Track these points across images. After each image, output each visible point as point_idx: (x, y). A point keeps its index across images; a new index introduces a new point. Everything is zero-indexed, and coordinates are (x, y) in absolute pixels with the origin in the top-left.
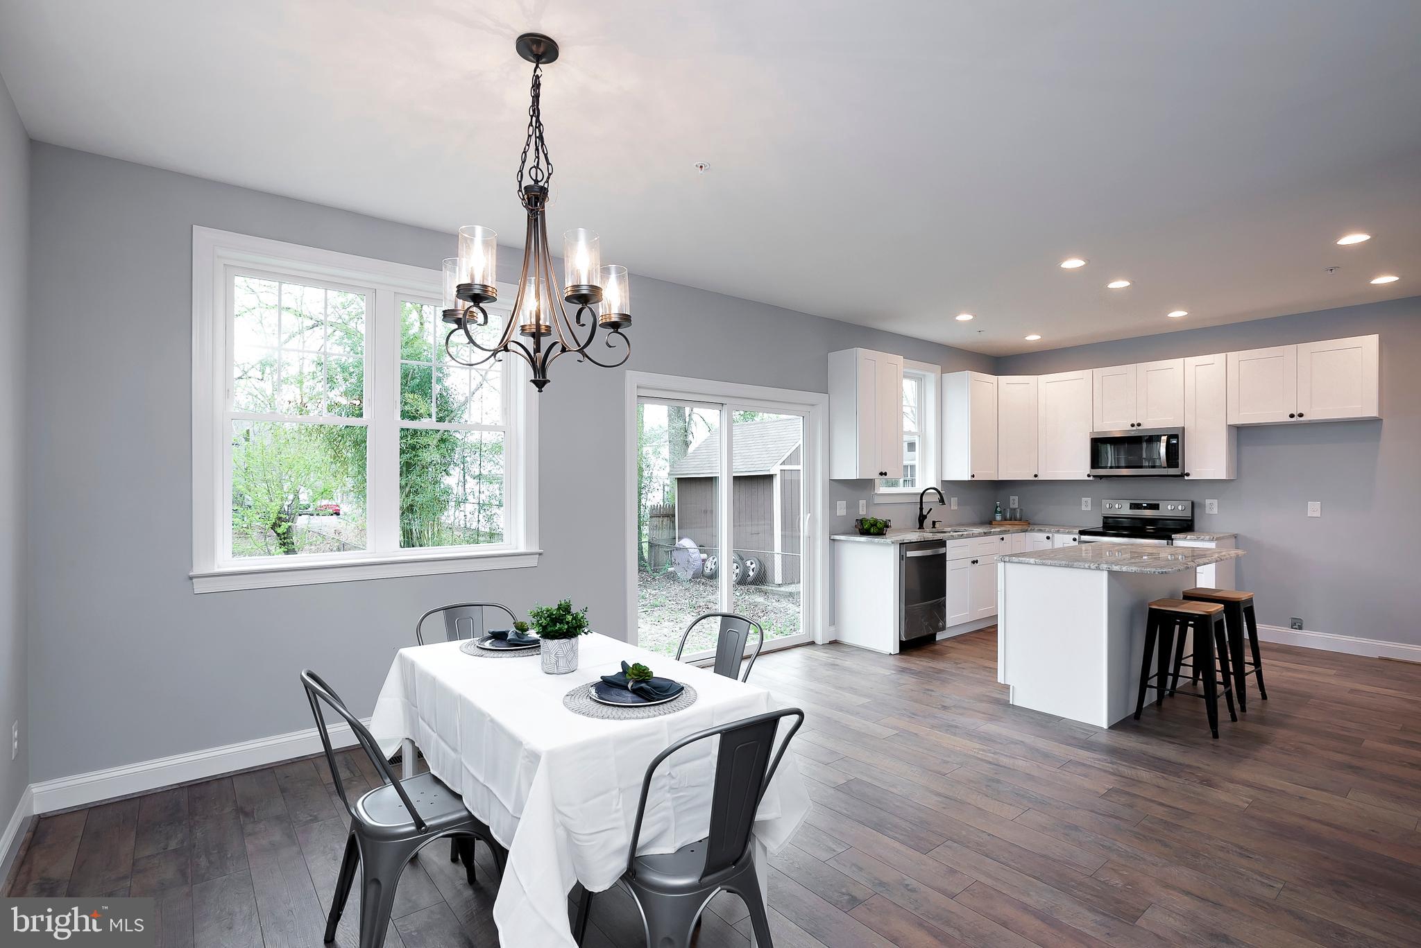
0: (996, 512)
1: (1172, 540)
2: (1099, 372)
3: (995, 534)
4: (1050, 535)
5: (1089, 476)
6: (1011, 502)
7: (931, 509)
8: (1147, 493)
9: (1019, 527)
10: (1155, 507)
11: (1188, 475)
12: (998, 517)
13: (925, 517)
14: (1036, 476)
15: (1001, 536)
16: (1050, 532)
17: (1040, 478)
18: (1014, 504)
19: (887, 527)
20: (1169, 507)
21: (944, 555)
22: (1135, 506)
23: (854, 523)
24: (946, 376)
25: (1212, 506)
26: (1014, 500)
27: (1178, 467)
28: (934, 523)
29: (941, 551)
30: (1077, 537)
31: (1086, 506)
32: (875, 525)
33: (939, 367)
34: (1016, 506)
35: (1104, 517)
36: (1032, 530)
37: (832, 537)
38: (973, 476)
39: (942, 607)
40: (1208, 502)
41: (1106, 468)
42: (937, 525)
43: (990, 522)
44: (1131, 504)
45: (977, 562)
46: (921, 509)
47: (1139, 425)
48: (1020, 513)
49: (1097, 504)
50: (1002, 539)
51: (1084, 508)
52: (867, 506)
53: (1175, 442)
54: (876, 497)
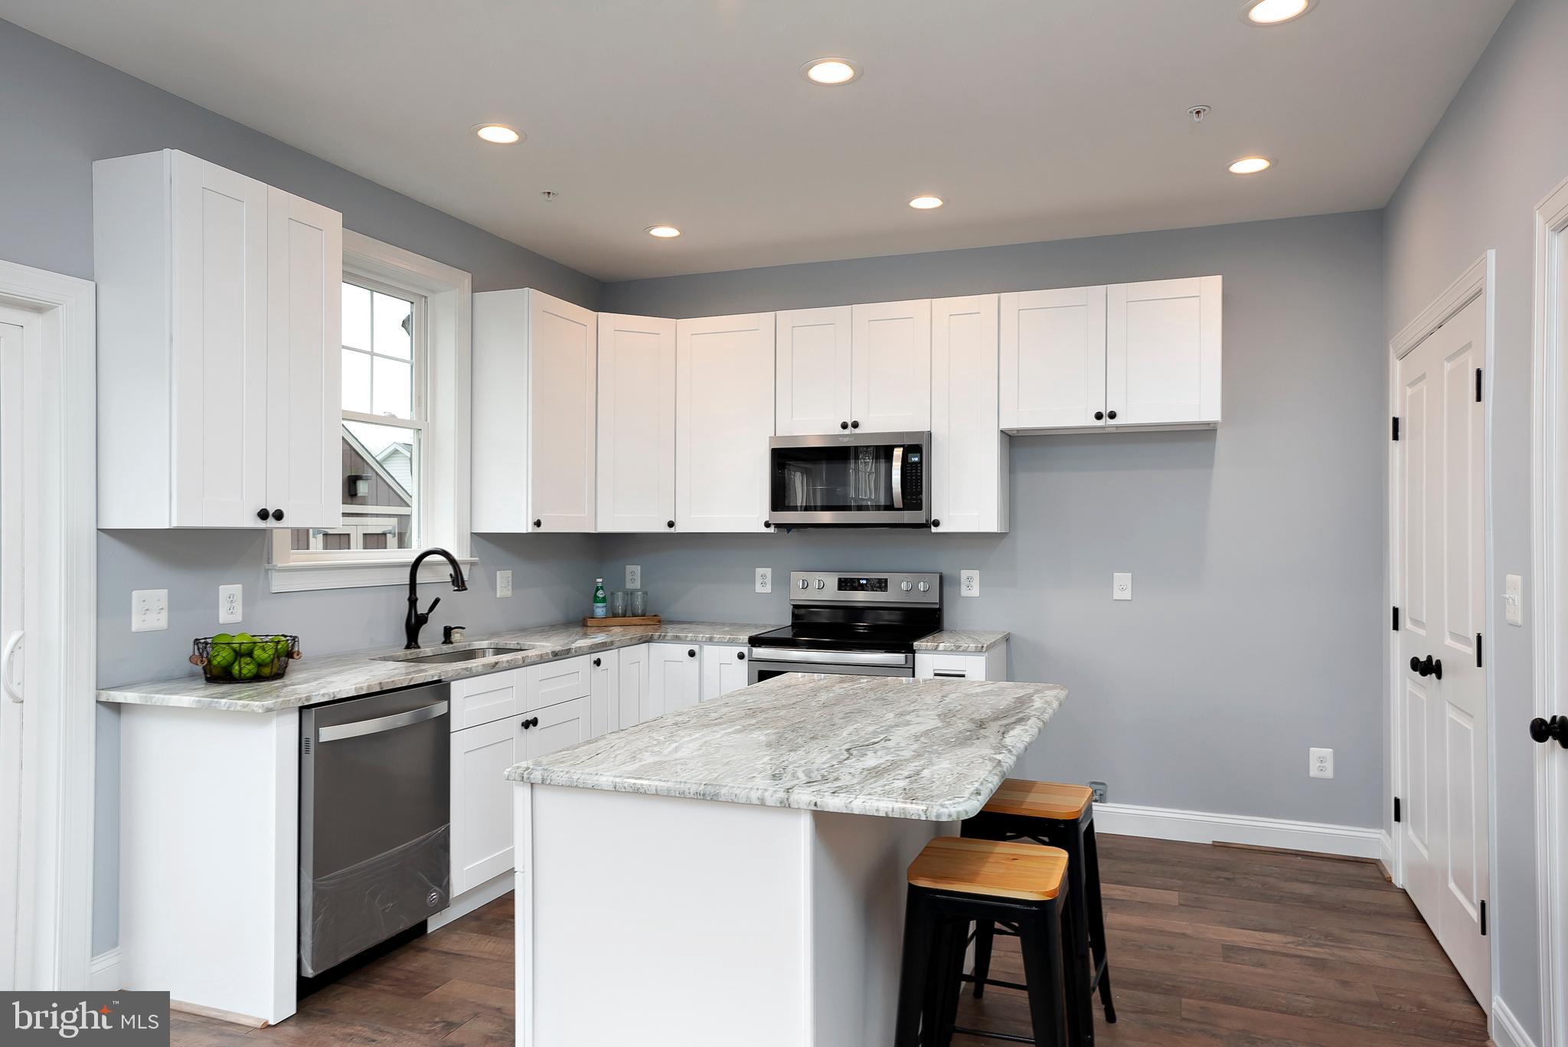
0: (596, 599)
1: (914, 652)
2: (785, 316)
3: (580, 652)
4: (695, 648)
5: (767, 525)
6: (628, 576)
7: (437, 601)
8: (867, 560)
9: (638, 632)
10: (881, 585)
11: (936, 524)
12: (600, 610)
13: (423, 620)
14: (671, 524)
15: (595, 656)
16: (694, 641)
17: (679, 528)
18: (633, 580)
19: (290, 654)
20: (904, 586)
21: (445, 719)
22: (844, 584)
23: (189, 649)
24: (484, 298)
25: (971, 584)
26: (633, 573)
27: (921, 509)
28: (448, 632)
29: (440, 709)
30: (745, 650)
31: (763, 584)
32: (250, 654)
33: (466, 279)
34: (637, 585)
35: (795, 607)
36: (662, 639)
37: (105, 696)
38: (538, 524)
39: (442, 847)
40: (965, 574)
41: (795, 509)
42: (456, 636)
43: (582, 622)
44: (840, 581)
45: (535, 722)
46: (413, 601)
47: (855, 425)
48: (643, 598)
49: (781, 581)
50: (598, 662)
51: (759, 589)
52: (248, 600)
53: (916, 459)
54: (275, 575)
